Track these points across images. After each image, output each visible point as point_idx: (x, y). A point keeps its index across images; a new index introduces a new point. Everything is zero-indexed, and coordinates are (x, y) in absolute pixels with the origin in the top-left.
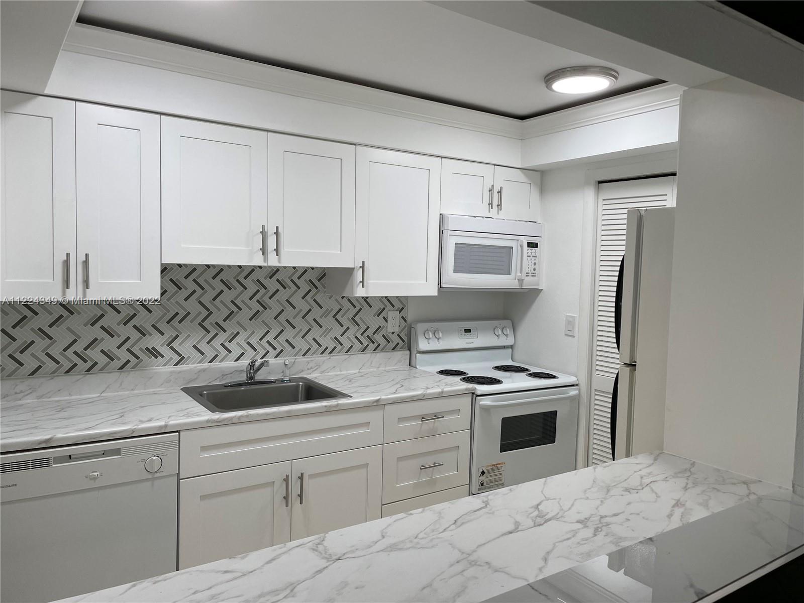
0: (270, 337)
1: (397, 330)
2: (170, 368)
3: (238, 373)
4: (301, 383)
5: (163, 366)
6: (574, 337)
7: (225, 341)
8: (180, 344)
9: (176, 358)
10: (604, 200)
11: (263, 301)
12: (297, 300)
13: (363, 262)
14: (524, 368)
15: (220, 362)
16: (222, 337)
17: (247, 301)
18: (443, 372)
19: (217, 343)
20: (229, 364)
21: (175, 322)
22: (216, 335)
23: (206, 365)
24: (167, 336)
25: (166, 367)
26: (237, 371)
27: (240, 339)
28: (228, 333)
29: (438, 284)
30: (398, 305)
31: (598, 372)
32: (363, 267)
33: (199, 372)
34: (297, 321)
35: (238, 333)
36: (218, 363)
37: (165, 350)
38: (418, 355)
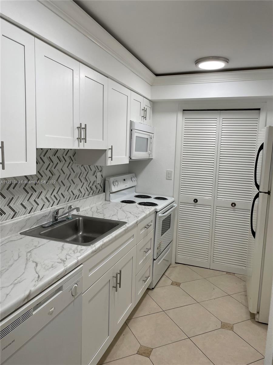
0: (55, 193)
1: (100, 182)
2: (10, 222)
3: (44, 217)
4: (81, 218)
5: (5, 220)
6: (171, 180)
7: (36, 199)
8: (14, 204)
9: (12, 213)
10: (185, 118)
11: (52, 170)
12: (65, 169)
13: (112, 146)
14: (149, 196)
15: (34, 212)
16: (35, 195)
17: (45, 171)
18: (123, 202)
19: (32, 200)
20: (38, 213)
21: (11, 188)
22: (32, 194)
23: (28, 216)
24: (7, 199)
25: (7, 221)
26: (44, 216)
27: (42, 196)
28: (37, 192)
29: (129, 157)
30: (100, 169)
31: (181, 195)
32: (112, 149)
33: (26, 220)
34: (66, 182)
35: (42, 192)
36: (33, 213)
37: (6, 209)
38: (111, 194)
